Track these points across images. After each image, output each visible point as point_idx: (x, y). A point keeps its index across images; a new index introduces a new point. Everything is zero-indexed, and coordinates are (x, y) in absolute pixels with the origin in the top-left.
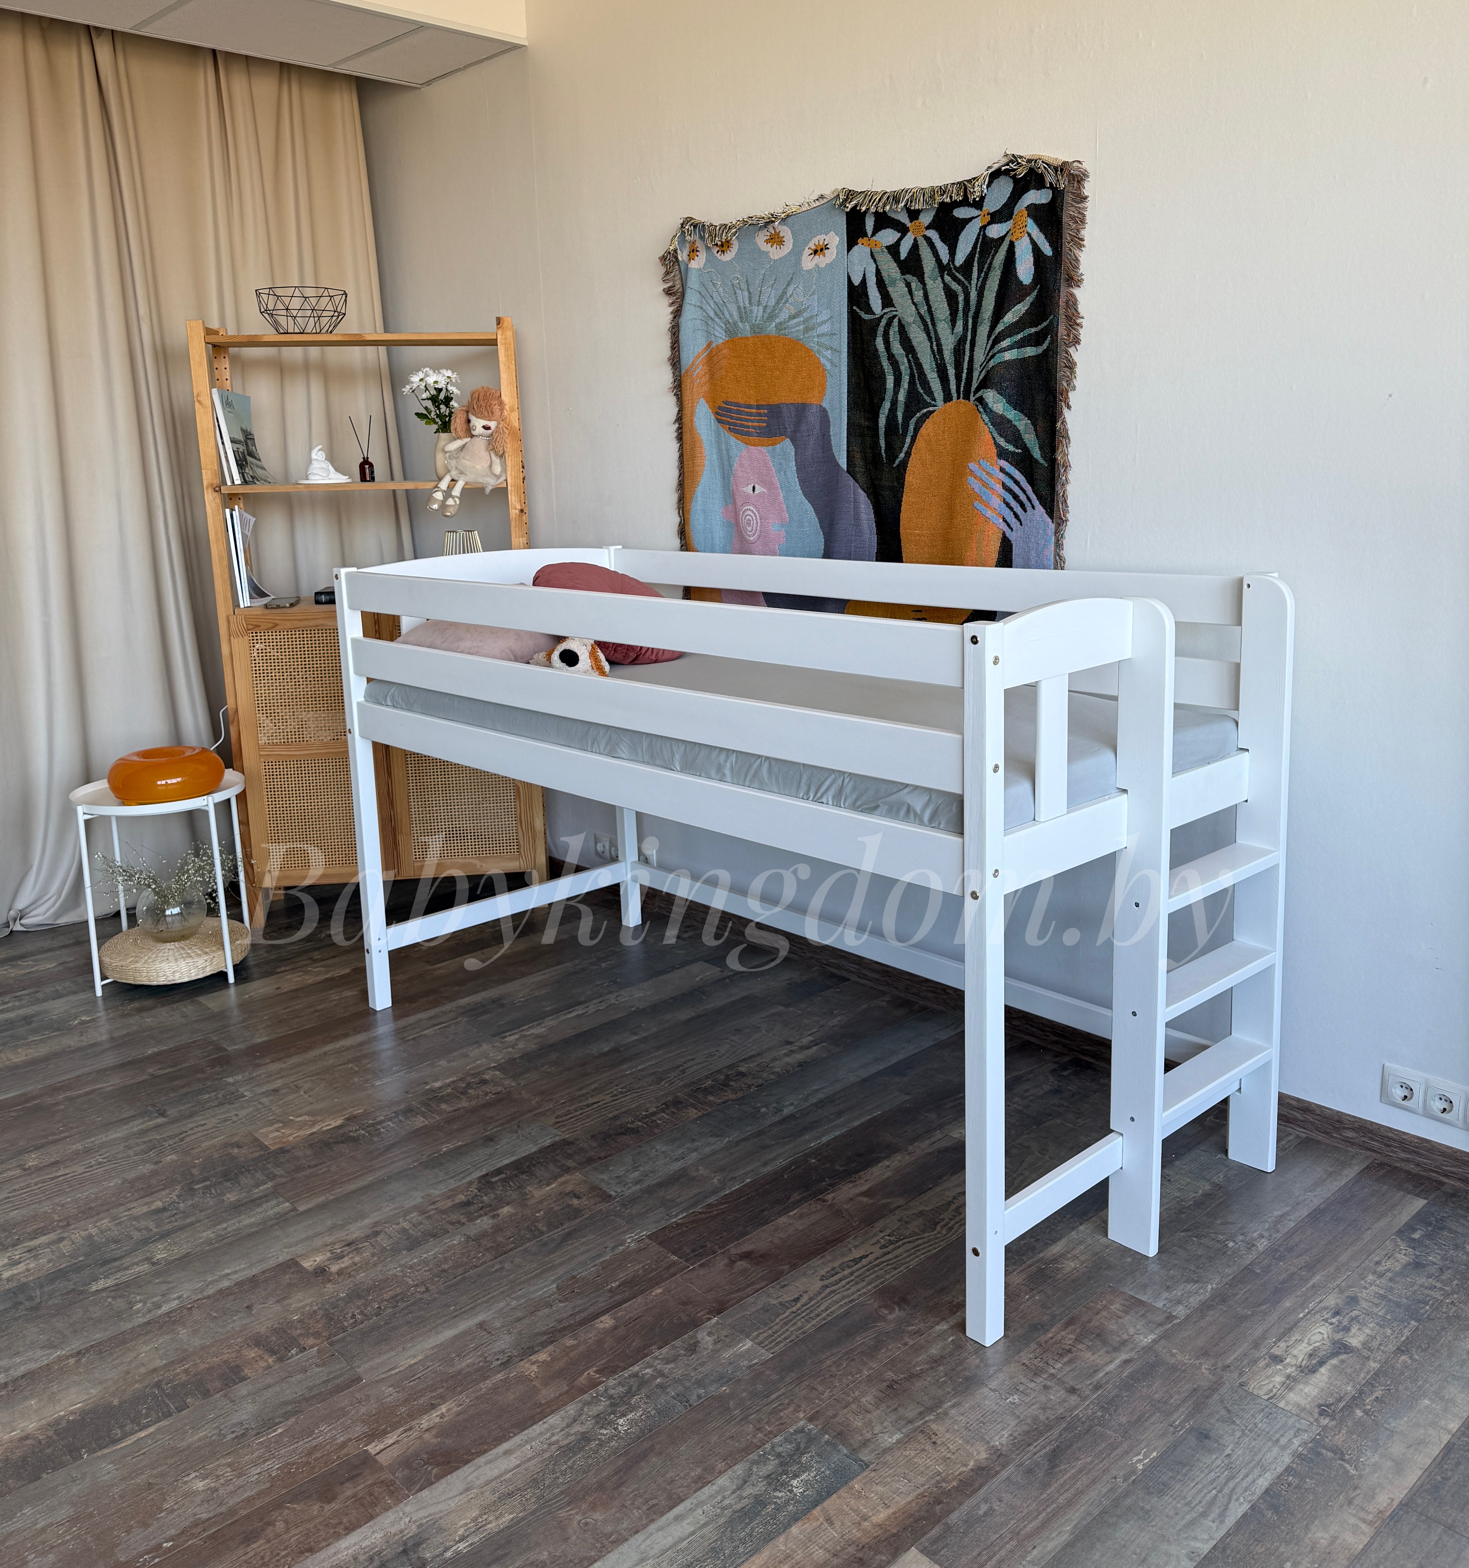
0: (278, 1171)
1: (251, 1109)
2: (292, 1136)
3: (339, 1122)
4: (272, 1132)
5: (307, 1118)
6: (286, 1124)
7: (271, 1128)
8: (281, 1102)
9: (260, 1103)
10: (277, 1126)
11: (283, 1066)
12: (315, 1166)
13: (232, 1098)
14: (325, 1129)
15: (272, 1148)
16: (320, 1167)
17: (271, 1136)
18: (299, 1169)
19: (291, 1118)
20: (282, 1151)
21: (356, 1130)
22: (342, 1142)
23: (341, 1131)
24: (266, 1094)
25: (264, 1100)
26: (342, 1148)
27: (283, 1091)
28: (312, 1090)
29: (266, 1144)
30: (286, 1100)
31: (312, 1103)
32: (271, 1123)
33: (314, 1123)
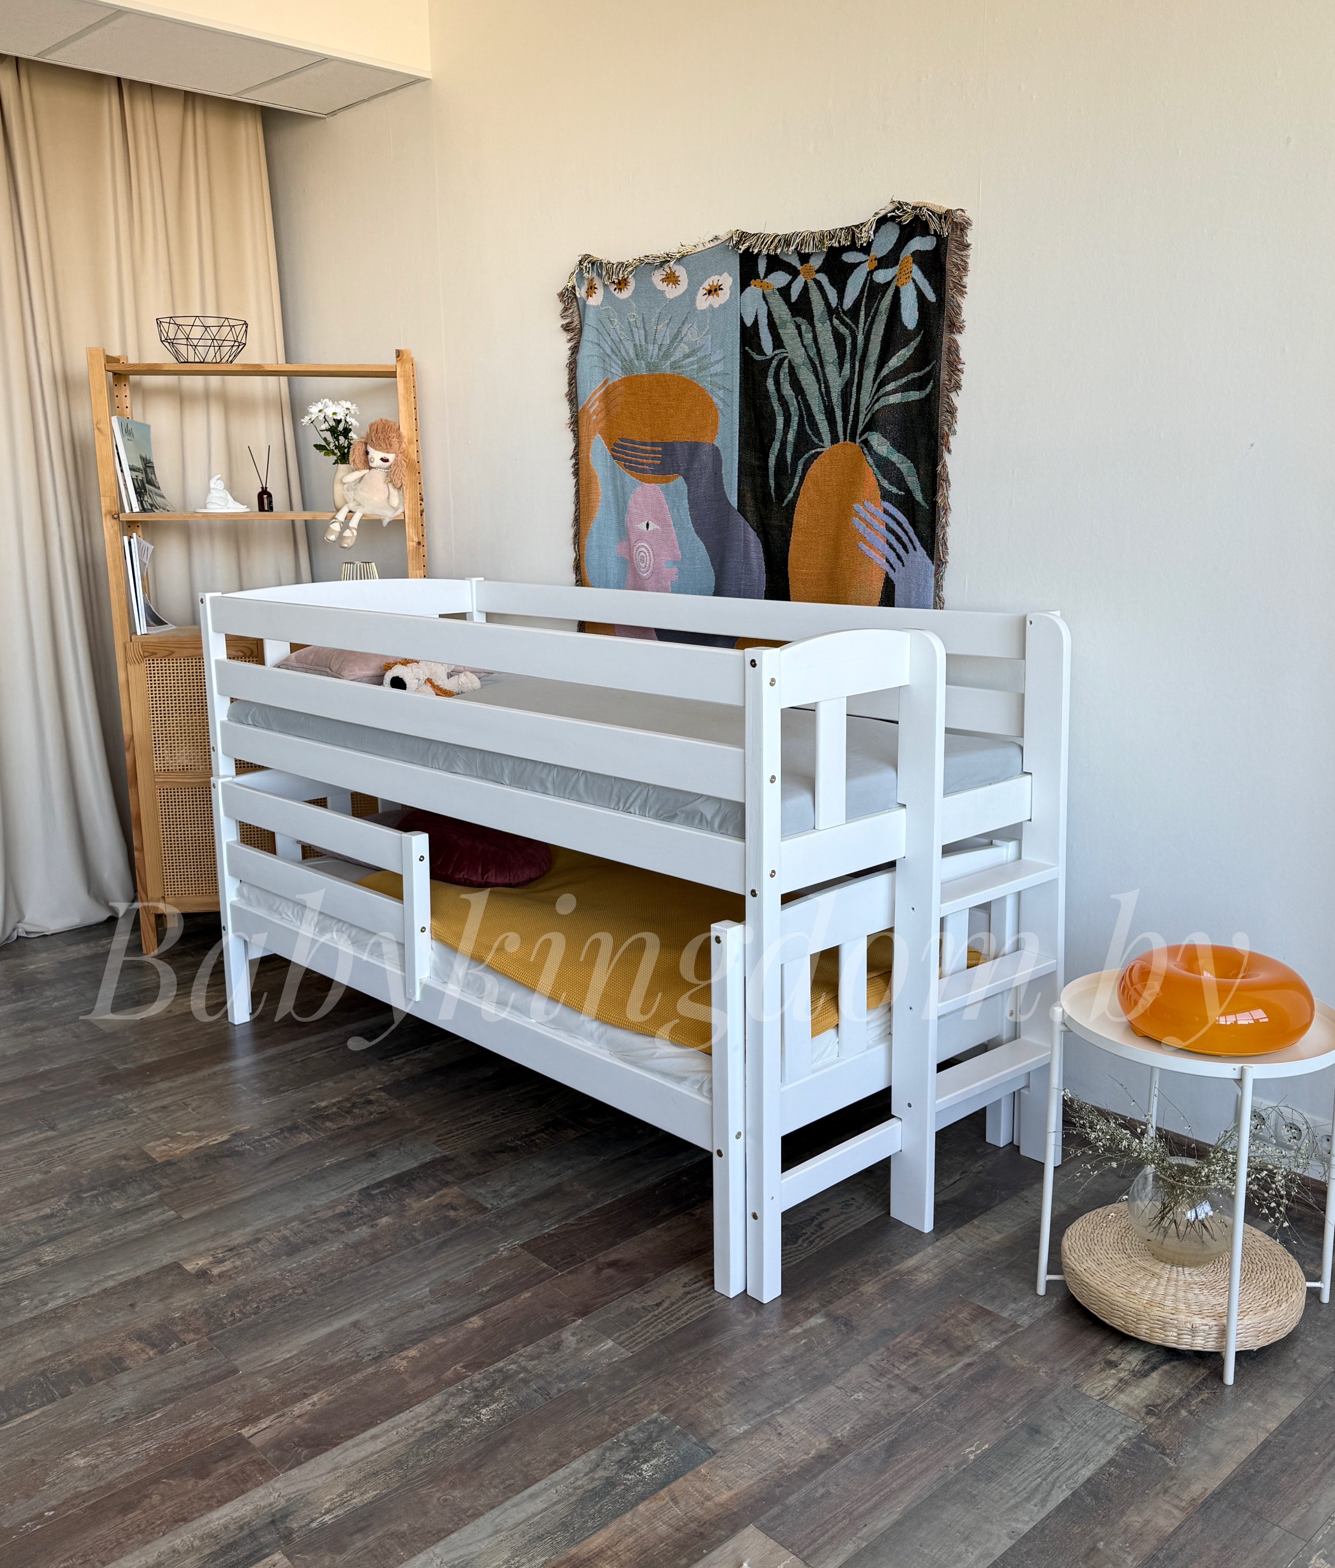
0: (165, 1182)
1: (139, 1125)
2: (179, 1149)
3: (226, 1137)
4: (159, 1146)
5: (194, 1133)
6: (174, 1138)
7: (159, 1142)
8: (169, 1118)
9: (149, 1119)
10: (164, 1140)
11: (173, 1084)
12: (201, 1177)
13: (122, 1115)
14: (211, 1143)
15: (159, 1161)
16: (205, 1179)
17: (158, 1149)
18: (186, 1180)
19: (179, 1133)
20: (169, 1163)
21: (242, 1145)
22: (228, 1156)
23: (228, 1146)
24: (155, 1110)
25: (153, 1116)
26: (228, 1161)
27: (171, 1108)
28: (200, 1107)
29: (154, 1156)
30: (174, 1116)
31: (199, 1120)
32: (159, 1138)
33: (201, 1139)
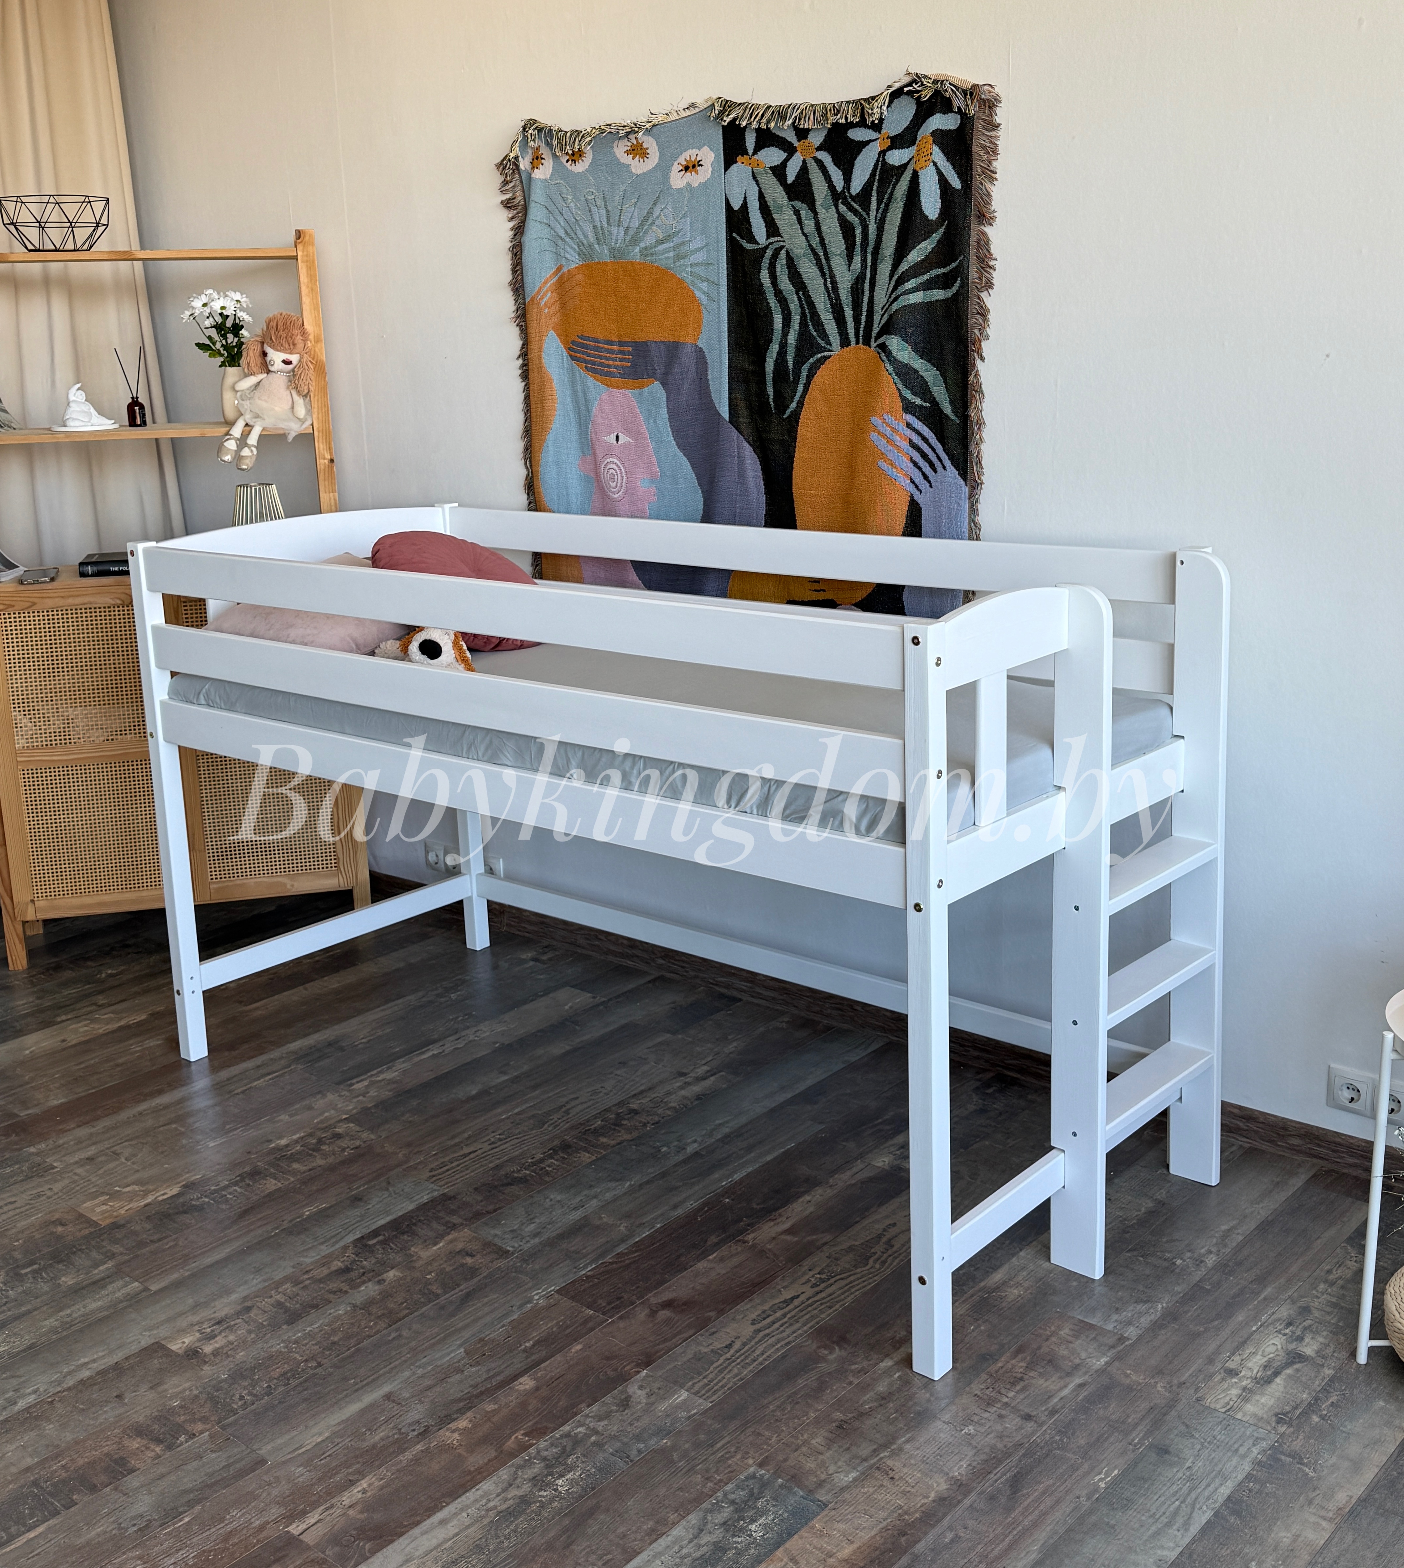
0: (117, 1249)
1: (67, 1181)
2: (123, 1209)
3: (175, 1190)
4: (98, 1205)
5: (136, 1188)
6: (113, 1196)
7: (97, 1201)
8: (101, 1172)
9: (75, 1174)
10: (102, 1198)
11: (93, 1130)
12: (160, 1240)
13: (40, 1170)
14: (160, 1198)
15: (103, 1224)
16: (165, 1241)
17: (98, 1210)
18: (141, 1244)
19: (117, 1188)
20: (115, 1226)
21: (198, 1198)
22: (185, 1212)
23: (181, 1200)
24: (80, 1163)
25: (79, 1171)
26: (187, 1218)
27: (100, 1159)
28: (135, 1155)
29: (94, 1219)
30: (105, 1168)
31: (138, 1171)
32: (94, 1196)
33: (146, 1193)
